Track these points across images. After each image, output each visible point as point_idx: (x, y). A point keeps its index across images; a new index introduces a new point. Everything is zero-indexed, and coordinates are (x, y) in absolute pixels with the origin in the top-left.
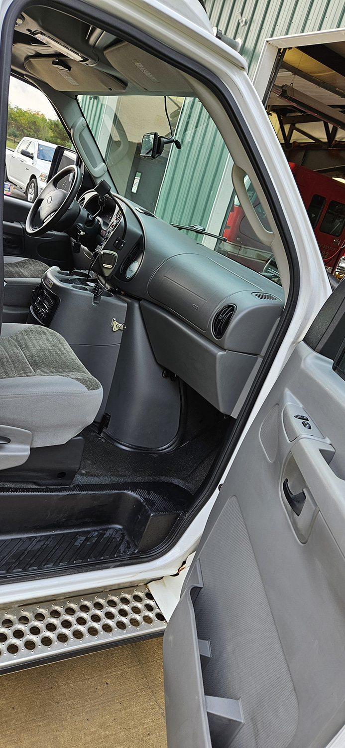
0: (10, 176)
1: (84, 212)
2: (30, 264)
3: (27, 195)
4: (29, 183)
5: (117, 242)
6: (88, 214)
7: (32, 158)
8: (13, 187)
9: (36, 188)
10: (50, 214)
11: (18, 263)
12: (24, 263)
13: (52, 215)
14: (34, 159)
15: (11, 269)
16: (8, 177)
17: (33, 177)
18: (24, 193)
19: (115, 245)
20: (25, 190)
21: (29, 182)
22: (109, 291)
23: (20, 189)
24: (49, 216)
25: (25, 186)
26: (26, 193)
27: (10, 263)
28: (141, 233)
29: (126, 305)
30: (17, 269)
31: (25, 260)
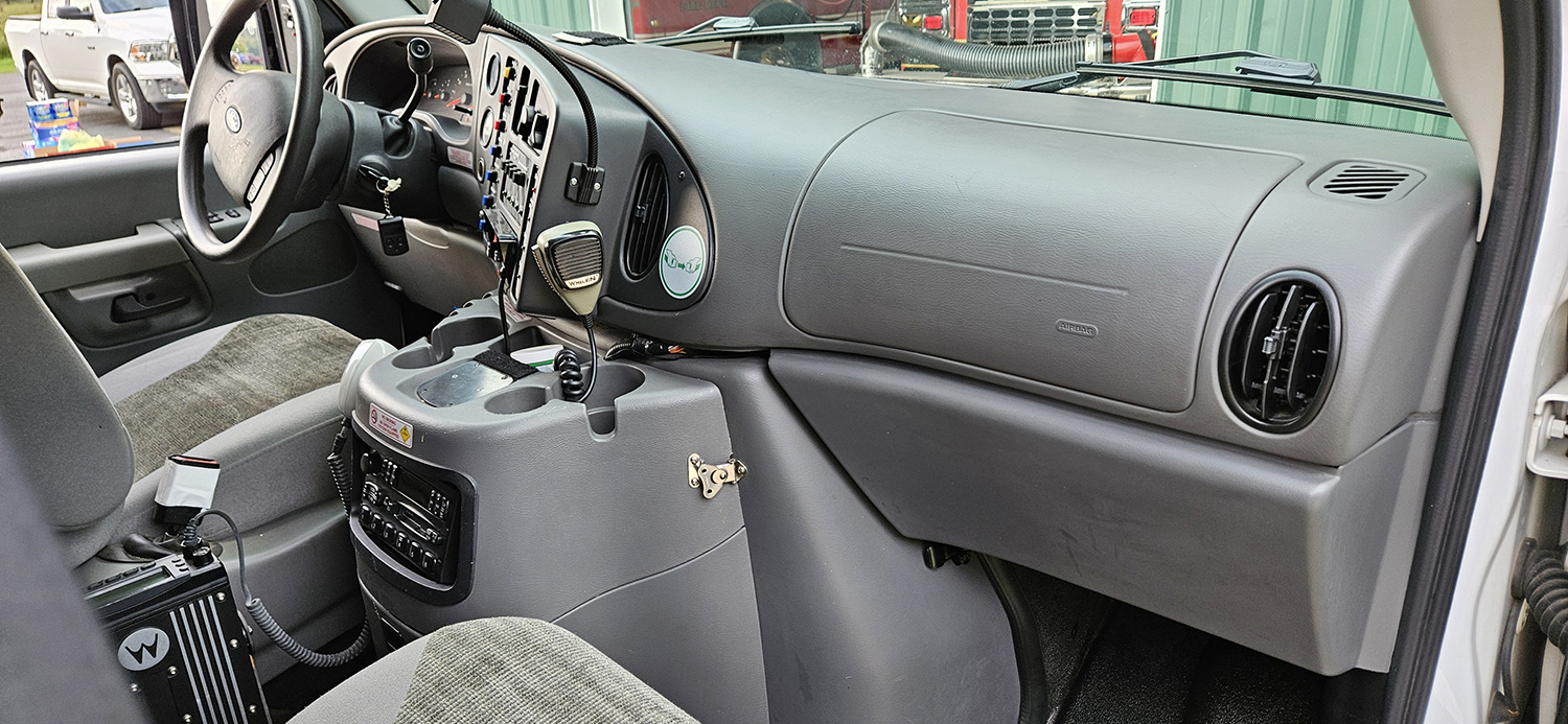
0: (57, 78)
1: (365, 115)
2: (255, 339)
3: (118, 107)
4: (110, 79)
5: (574, 181)
6: (381, 115)
7: (91, 17)
8: (77, 102)
9: (134, 82)
10: (259, 167)
11: (214, 354)
12: (235, 344)
13: (266, 167)
14: (96, 17)
15: (204, 389)
16: (54, 82)
17: (114, 60)
18: (110, 105)
19: (572, 194)
20: (109, 98)
21: (108, 75)
22: (615, 356)
23: (96, 100)
24: (260, 176)
25: (103, 89)
26: (114, 101)
27: (190, 367)
28: (643, 118)
29: (713, 391)
30: (224, 382)
31: (232, 334)
